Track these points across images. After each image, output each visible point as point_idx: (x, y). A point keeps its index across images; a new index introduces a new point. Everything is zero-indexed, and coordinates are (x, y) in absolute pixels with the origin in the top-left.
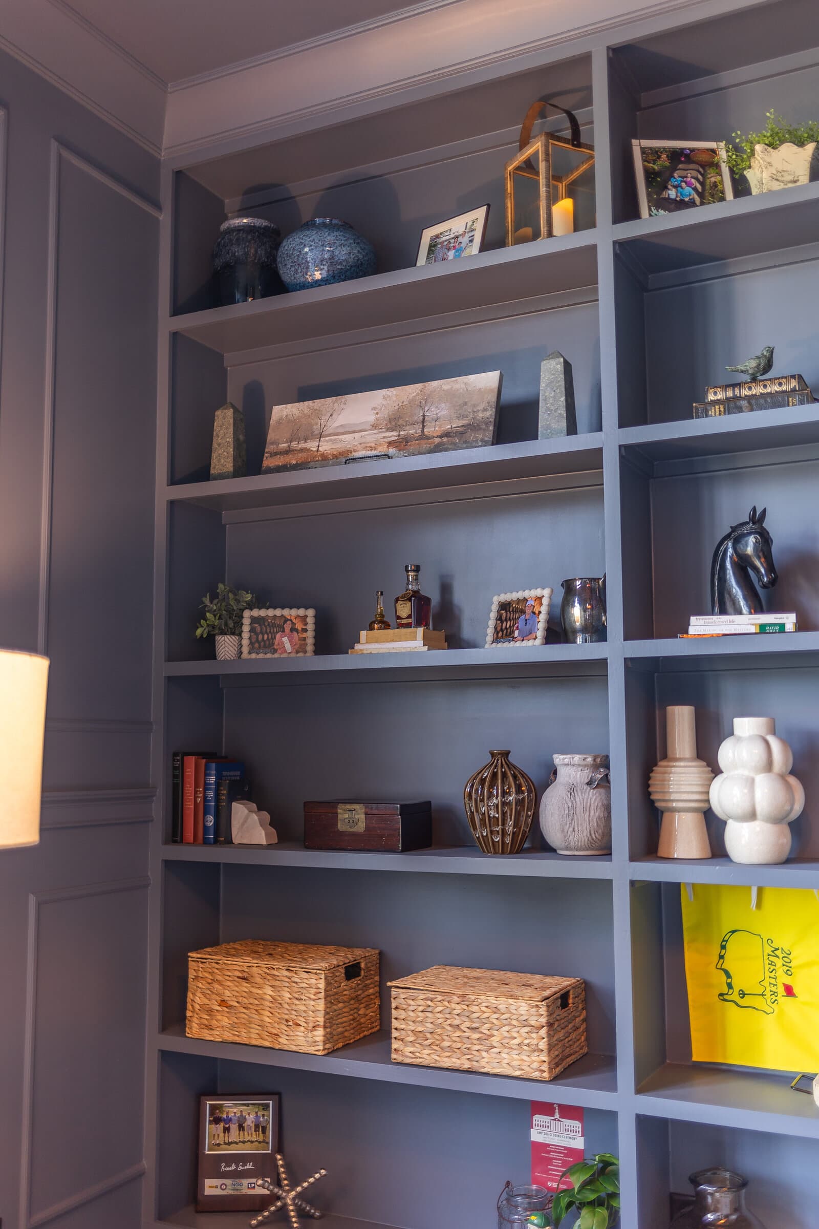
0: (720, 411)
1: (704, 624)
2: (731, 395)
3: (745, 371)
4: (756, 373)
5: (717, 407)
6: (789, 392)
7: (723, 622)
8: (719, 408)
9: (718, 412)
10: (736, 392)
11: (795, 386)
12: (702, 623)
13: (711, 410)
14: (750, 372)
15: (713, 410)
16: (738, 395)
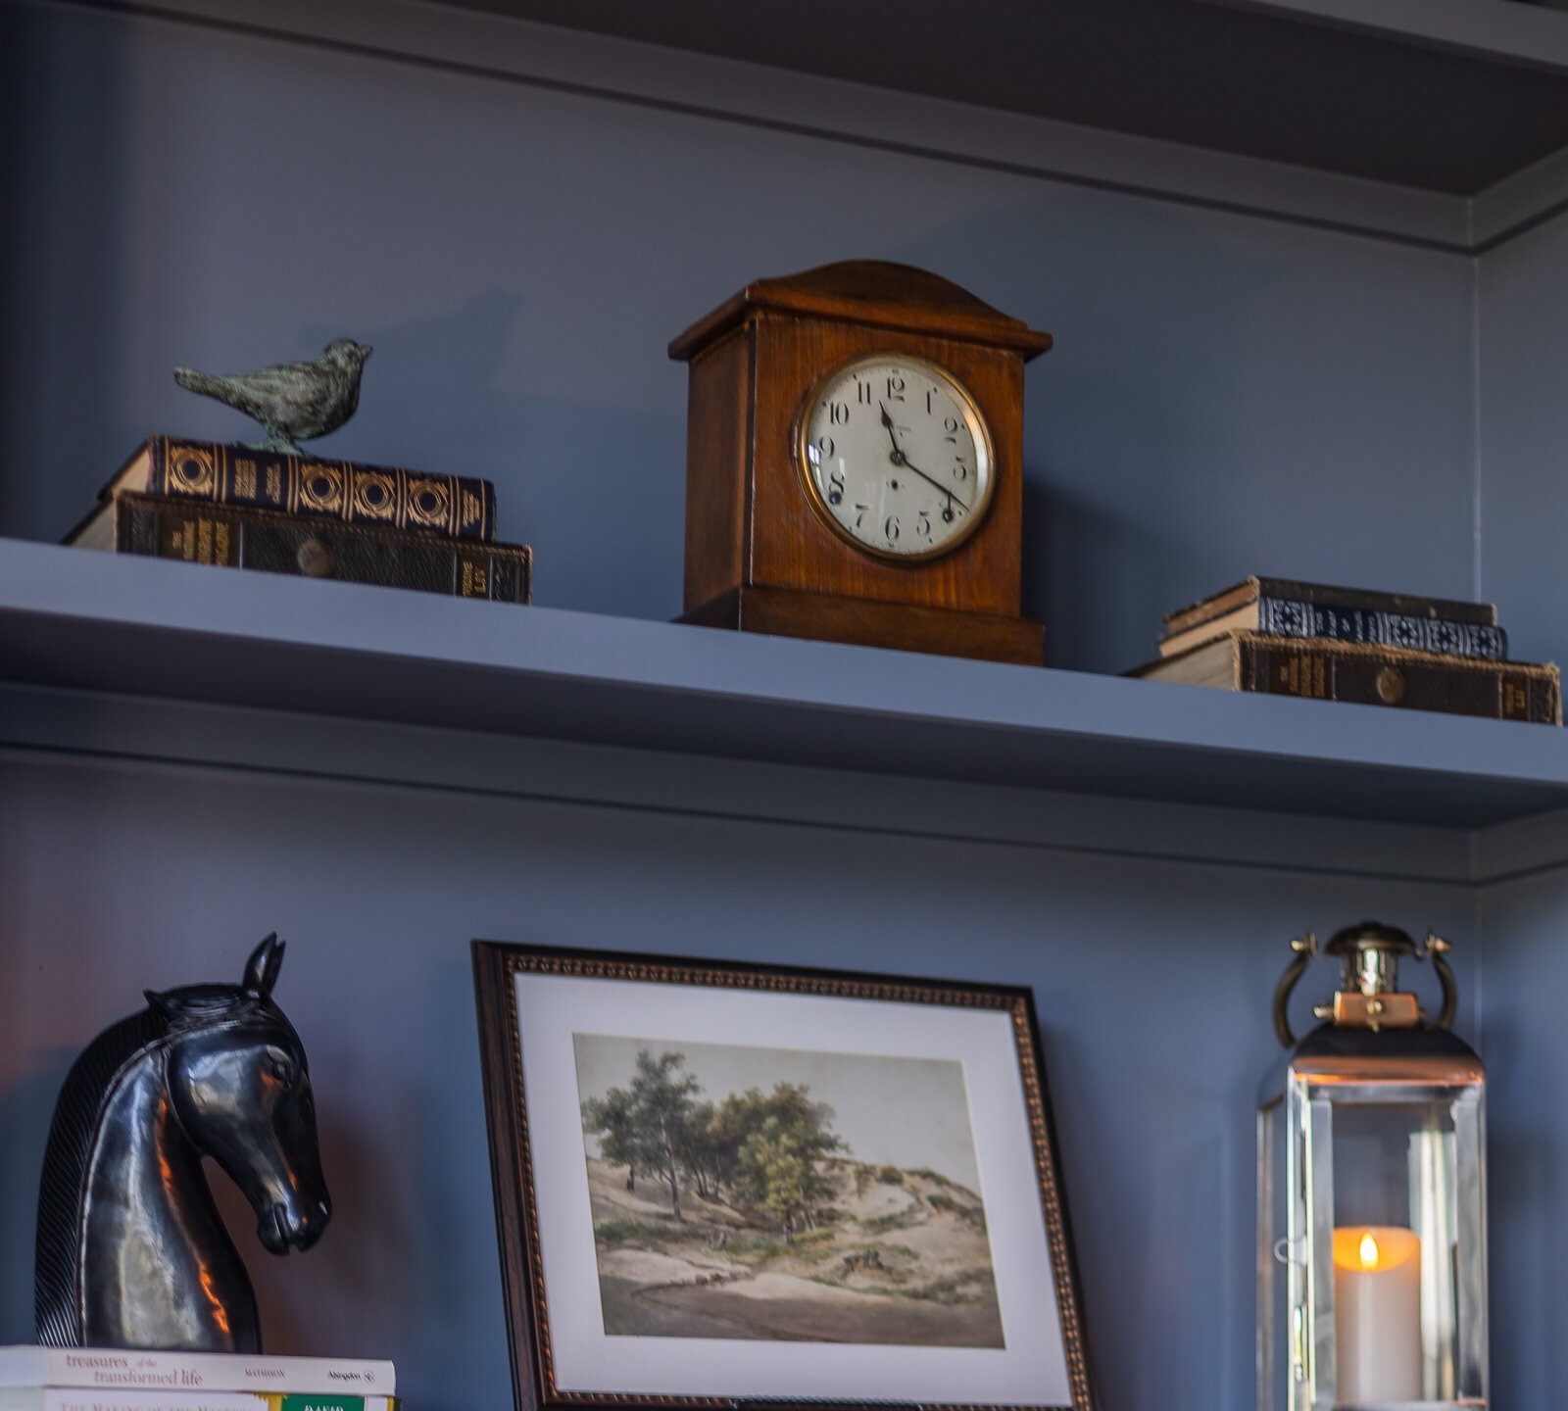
0: (214, 544)
1: (93, 1383)
2: (252, 494)
3: (258, 407)
4: (300, 428)
5: (204, 526)
6: (453, 537)
7: (161, 1380)
8: (213, 533)
9: (205, 547)
10: (270, 486)
11: (478, 523)
12: (86, 1376)
13: (182, 530)
14: (281, 418)
15: (189, 535)
16: (277, 498)
